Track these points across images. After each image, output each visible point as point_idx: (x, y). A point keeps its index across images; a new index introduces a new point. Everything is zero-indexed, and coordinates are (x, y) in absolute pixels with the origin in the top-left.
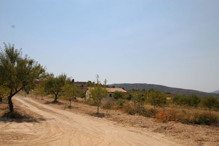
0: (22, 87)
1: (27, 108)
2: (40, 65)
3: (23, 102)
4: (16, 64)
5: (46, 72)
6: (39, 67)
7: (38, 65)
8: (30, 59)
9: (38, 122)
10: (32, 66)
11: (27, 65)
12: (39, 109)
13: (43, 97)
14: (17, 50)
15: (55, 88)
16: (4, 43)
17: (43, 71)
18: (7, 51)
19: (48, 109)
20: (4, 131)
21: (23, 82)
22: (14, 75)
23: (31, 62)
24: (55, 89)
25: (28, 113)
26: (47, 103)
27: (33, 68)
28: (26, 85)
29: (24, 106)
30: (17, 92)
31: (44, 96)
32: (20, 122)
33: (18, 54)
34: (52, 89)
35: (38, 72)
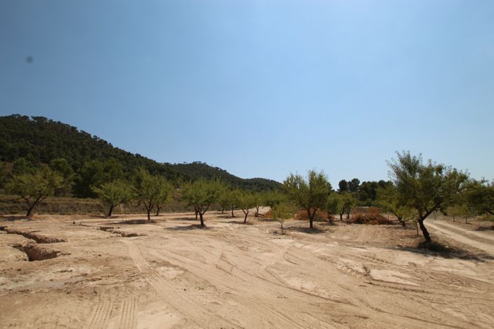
0: (434, 206)
1: (448, 236)
2: (455, 169)
3: (435, 227)
4: (418, 175)
5: (470, 178)
6: (455, 173)
7: (452, 171)
8: (437, 164)
9: (483, 261)
10: (443, 173)
11: (435, 174)
12: (470, 238)
13: (468, 220)
14: (415, 157)
15: (490, 203)
16: (396, 152)
17: (463, 178)
18: (402, 161)
19: (491, 240)
20: (433, 268)
21: (435, 199)
22: (419, 191)
23: (440, 169)
24: (490, 205)
25: (453, 244)
26: (481, 229)
27: (446, 177)
28: (441, 202)
29: (442, 234)
30: (428, 213)
31: (469, 217)
32: (448, 257)
33: (418, 162)
34: (484, 204)
35: (456, 181)
